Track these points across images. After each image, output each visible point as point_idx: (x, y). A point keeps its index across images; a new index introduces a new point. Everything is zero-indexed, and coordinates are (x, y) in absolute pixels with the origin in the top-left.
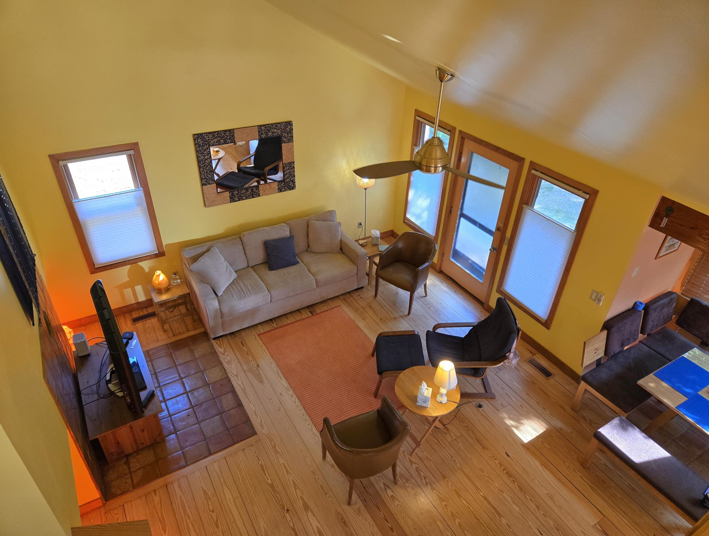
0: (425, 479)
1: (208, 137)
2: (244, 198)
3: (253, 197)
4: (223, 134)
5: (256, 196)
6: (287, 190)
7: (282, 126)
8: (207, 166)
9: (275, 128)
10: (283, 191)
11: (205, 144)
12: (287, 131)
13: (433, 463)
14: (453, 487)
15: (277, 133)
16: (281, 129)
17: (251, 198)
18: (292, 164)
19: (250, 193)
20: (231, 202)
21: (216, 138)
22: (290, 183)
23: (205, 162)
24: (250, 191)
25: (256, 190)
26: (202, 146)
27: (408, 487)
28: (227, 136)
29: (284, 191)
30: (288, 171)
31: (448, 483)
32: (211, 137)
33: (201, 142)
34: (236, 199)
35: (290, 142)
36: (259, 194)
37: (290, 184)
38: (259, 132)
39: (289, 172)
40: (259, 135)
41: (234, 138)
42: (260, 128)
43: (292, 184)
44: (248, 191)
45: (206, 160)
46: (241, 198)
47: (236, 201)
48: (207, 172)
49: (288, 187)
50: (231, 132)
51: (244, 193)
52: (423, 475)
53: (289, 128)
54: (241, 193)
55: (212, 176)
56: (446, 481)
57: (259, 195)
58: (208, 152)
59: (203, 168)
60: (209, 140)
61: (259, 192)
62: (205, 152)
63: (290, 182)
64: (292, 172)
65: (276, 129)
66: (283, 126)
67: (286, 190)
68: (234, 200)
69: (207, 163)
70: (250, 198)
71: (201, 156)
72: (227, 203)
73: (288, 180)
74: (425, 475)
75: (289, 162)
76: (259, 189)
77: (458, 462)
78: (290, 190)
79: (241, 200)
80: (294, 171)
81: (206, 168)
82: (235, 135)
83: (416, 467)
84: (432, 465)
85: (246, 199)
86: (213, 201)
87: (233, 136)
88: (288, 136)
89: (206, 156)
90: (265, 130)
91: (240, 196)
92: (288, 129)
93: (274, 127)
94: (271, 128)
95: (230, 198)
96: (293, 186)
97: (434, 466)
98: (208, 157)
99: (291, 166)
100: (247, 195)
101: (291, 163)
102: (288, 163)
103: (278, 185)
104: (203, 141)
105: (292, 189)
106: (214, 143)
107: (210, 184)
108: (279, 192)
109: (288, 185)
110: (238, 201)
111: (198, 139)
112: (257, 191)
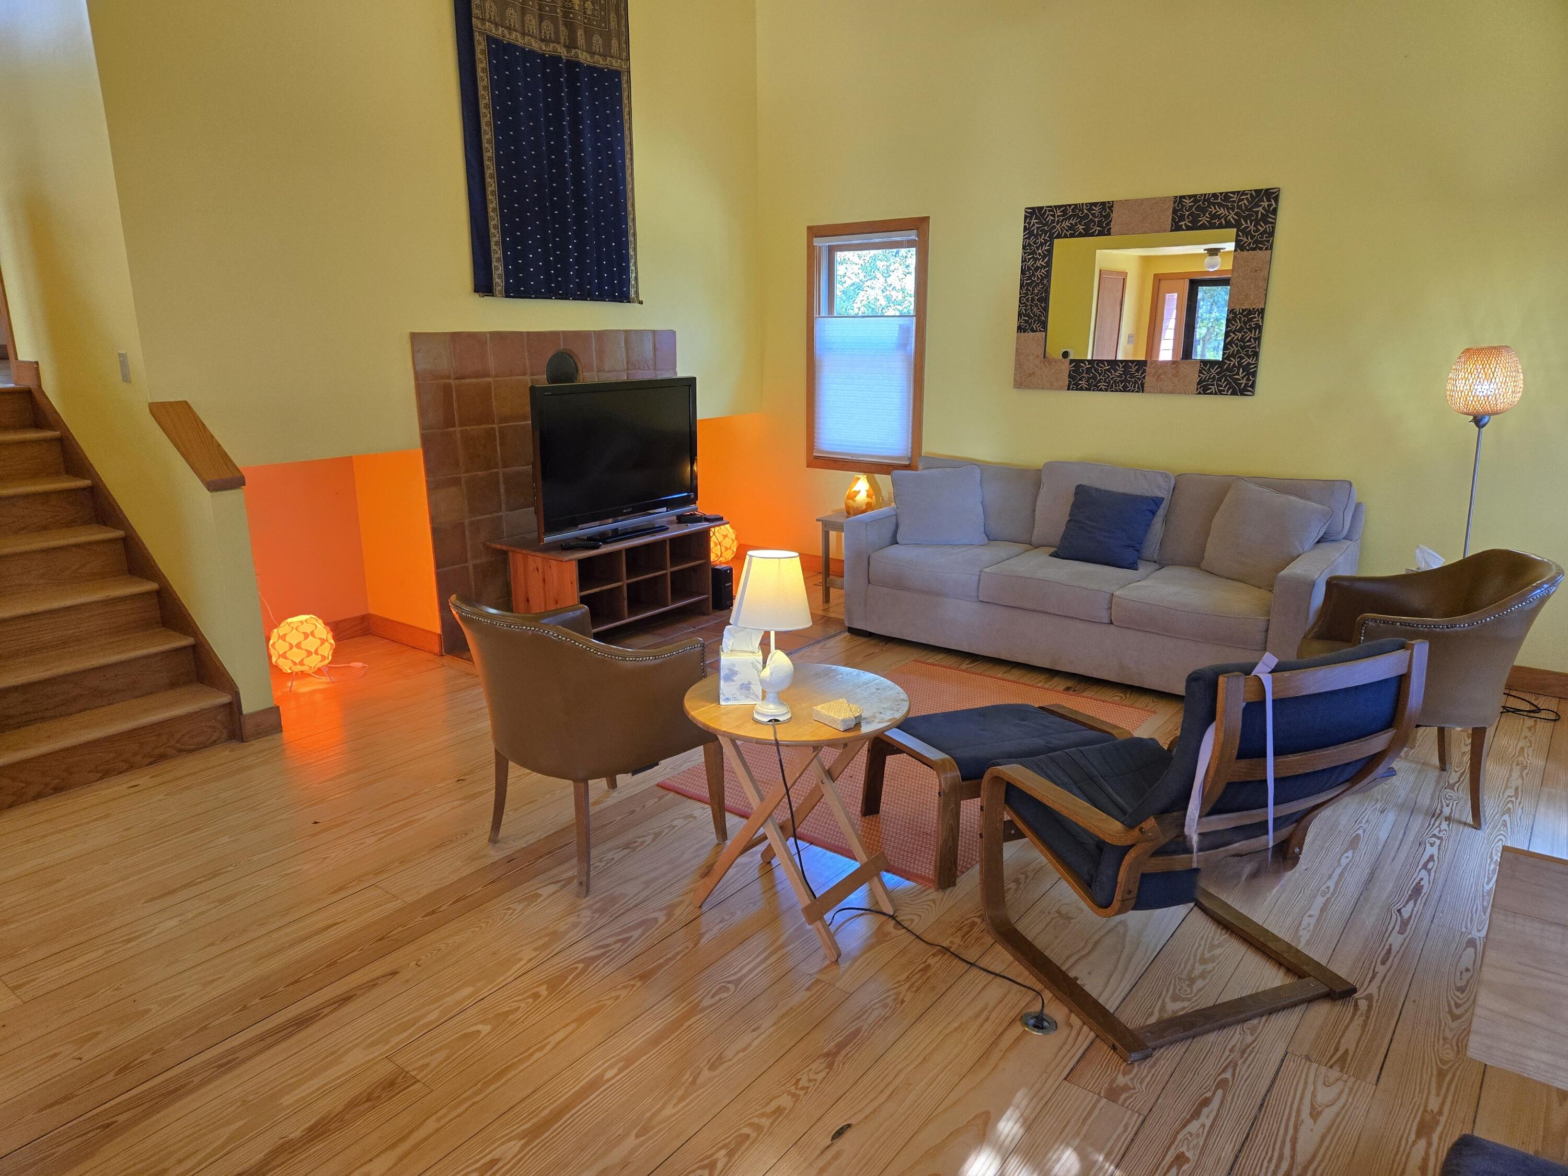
0: (616, 942)
1: (1053, 216)
2: (1102, 385)
3: (1125, 390)
4: (1085, 211)
5: (1134, 387)
6: (1224, 391)
7: (1243, 199)
8: (1038, 284)
9: (1220, 205)
10: (1211, 393)
11: (1043, 231)
12: (1257, 216)
13: (687, 948)
14: (612, 1001)
15: (1225, 219)
16: (1239, 207)
17: (1121, 391)
18: (1255, 318)
19: (1120, 376)
20: (1069, 389)
21: (1069, 218)
22: (1238, 374)
23: (1033, 275)
24: (1120, 370)
25: (1137, 371)
26: (1036, 237)
27: (579, 915)
28: (1093, 215)
29: (1216, 394)
30: (1240, 335)
31: (624, 987)
32: (1058, 216)
33: (1036, 225)
34: (1083, 383)
35: (1261, 249)
36: (1143, 385)
37: (1236, 377)
38: (1175, 211)
39: (1242, 340)
40: (1173, 219)
41: (1109, 224)
42: (1181, 202)
43: (1243, 378)
44: (1116, 370)
45: (1037, 269)
46: (1095, 385)
47: (1081, 389)
48: (1033, 300)
49: (1229, 383)
50: (1106, 208)
51: (1105, 373)
52: (631, 937)
53: (1264, 208)
54: (1096, 370)
55: (1040, 311)
56: (632, 982)
57: (1141, 389)
58: (1046, 250)
59: (1027, 289)
60: (1053, 221)
61: (1144, 378)
62: (1040, 251)
63: (1239, 371)
64: (1249, 341)
65: (1223, 206)
66: (1247, 198)
67: (1221, 393)
68: (1077, 384)
69: (1038, 278)
70: (1117, 391)
71: (1029, 259)
72: (1060, 388)
73: (1235, 361)
74: (633, 939)
75: (1246, 309)
76: (1144, 371)
77: (721, 1000)
78: (1233, 393)
79: (1093, 390)
80: (1258, 339)
81: (1033, 290)
82: (1114, 215)
83: (656, 920)
84: (684, 945)
85: (1106, 390)
86: (1030, 375)
87: (1107, 217)
88: (1258, 230)
89: (1039, 260)
90: (1191, 207)
91: (1094, 378)
92: (1260, 208)
93: (1219, 201)
94: (1210, 203)
95: (1070, 376)
96: (1246, 385)
97: (678, 949)
98: (1043, 263)
99: (1251, 320)
100: (1112, 379)
101: (1250, 312)
102: (1244, 311)
103: (1200, 372)
104: (1040, 223)
105: (1242, 394)
106: (1062, 231)
107: (1033, 331)
108: (1199, 393)
109: (1229, 375)
110: (1087, 390)
111: (1031, 219)
112: (1138, 375)
